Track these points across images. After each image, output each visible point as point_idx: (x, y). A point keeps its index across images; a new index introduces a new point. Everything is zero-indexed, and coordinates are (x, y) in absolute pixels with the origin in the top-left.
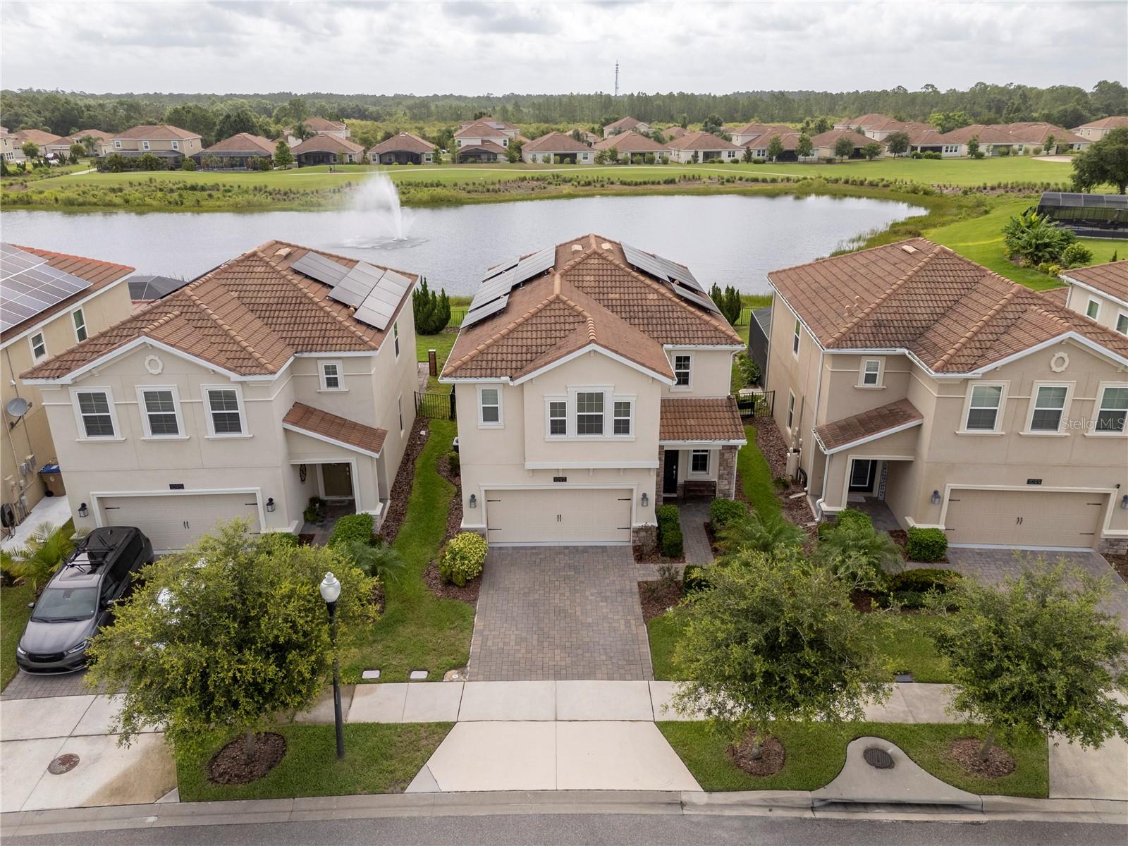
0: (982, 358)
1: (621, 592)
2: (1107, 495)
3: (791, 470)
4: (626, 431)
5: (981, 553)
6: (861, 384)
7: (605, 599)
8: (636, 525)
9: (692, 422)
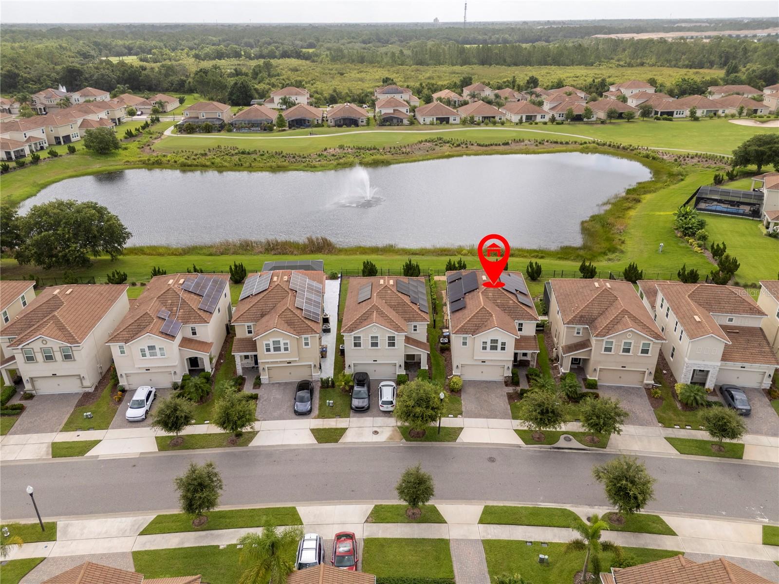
0: (608, 333)
1: (502, 395)
2: (645, 372)
3: (554, 355)
4: (504, 350)
5: (608, 387)
6: (575, 334)
7: (497, 397)
8: (505, 375)
9: (523, 344)
